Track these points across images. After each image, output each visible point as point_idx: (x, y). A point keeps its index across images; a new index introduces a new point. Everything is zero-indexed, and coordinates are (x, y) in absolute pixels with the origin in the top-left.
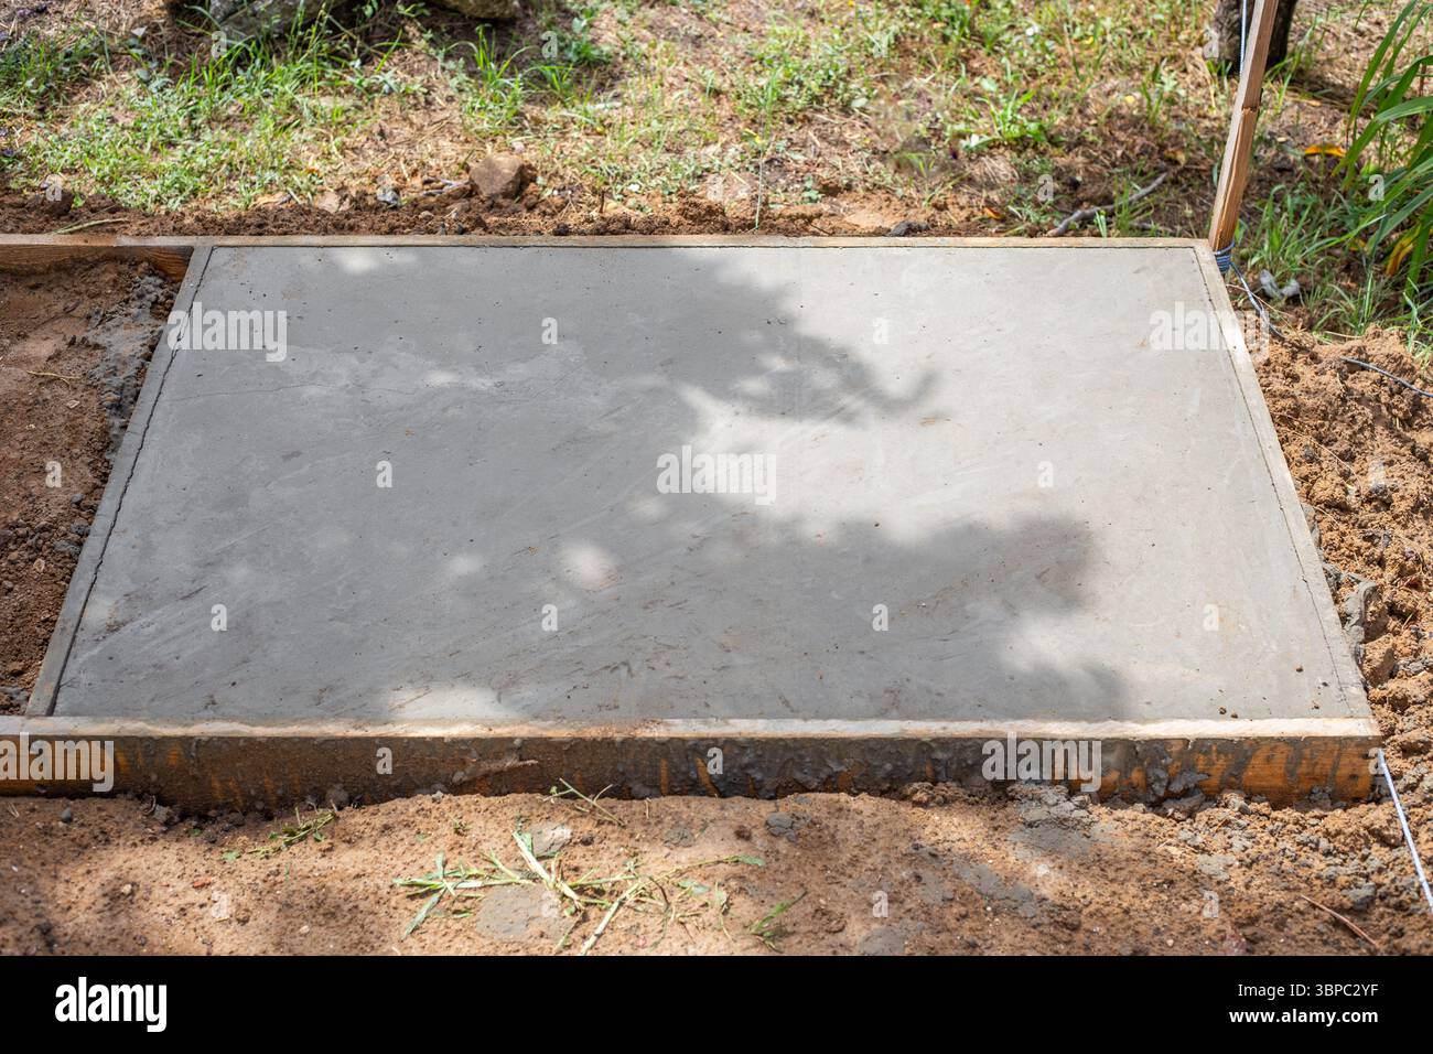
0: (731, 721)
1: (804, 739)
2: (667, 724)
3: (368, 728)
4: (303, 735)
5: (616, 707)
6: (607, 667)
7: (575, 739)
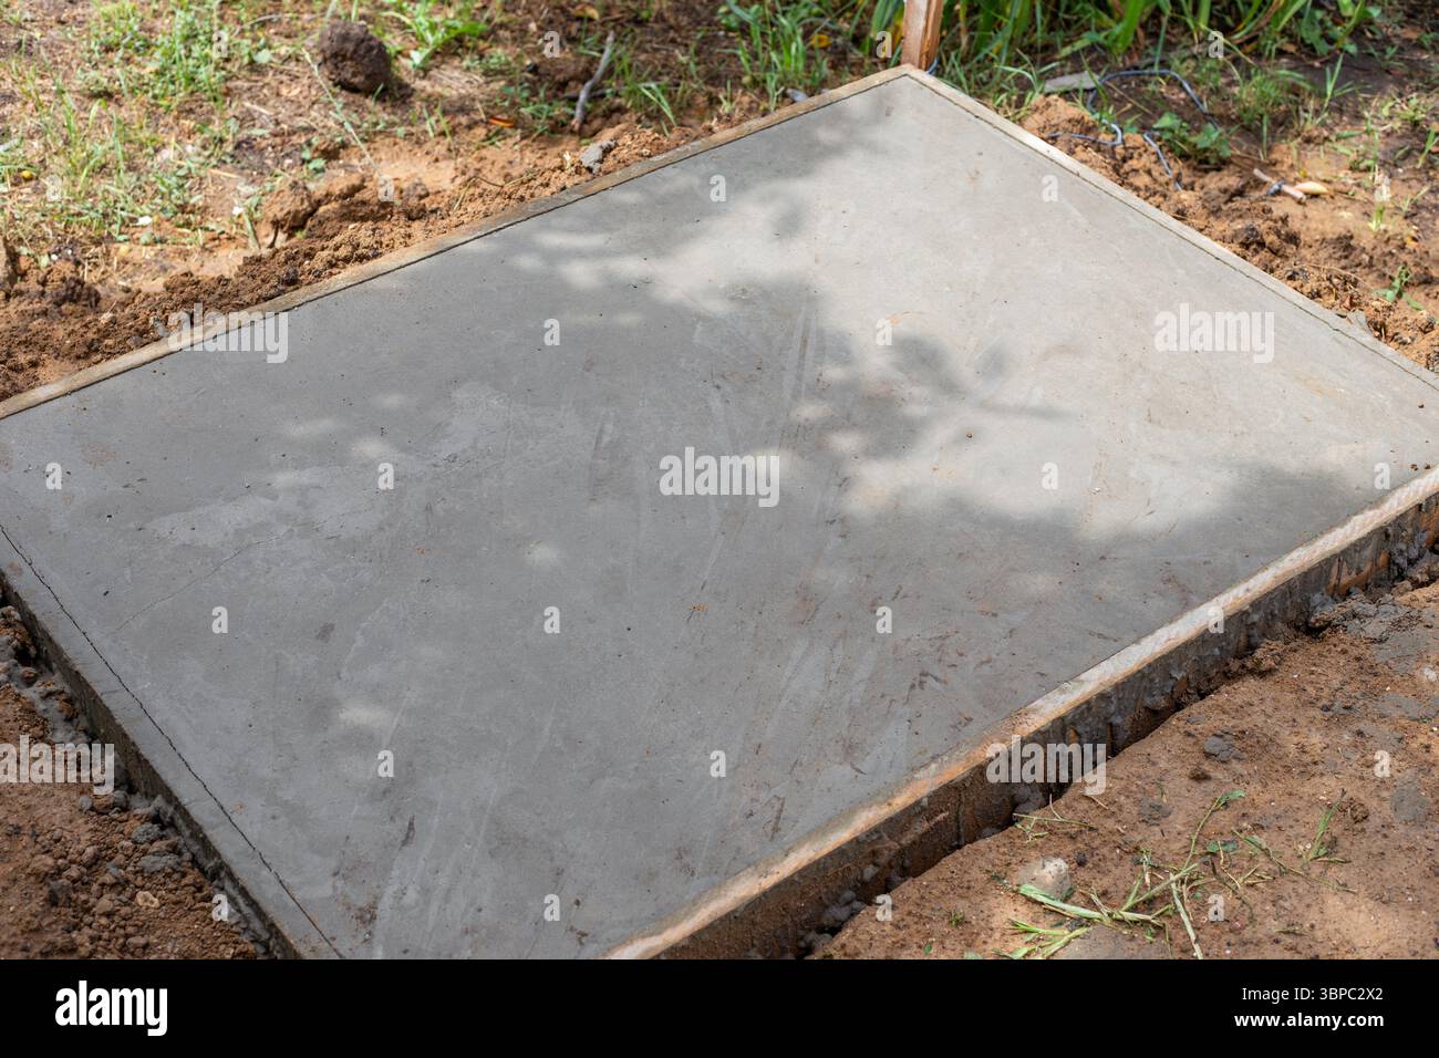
0: (1083, 677)
1: (1156, 660)
2: (1035, 711)
3: (775, 869)
4: (721, 914)
5: (969, 720)
6: (913, 686)
7: (973, 769)
